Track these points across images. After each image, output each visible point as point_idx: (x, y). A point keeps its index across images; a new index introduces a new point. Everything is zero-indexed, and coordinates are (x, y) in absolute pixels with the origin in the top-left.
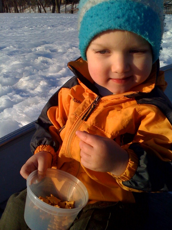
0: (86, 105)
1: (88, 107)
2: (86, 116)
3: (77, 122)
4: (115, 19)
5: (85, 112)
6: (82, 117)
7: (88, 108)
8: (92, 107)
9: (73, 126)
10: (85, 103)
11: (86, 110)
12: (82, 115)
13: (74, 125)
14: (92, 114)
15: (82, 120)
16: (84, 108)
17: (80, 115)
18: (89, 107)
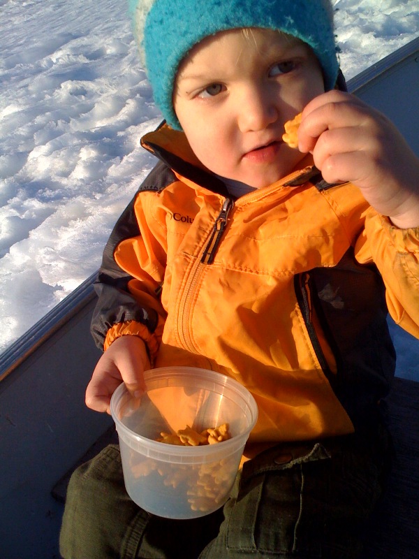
0: (204, 227)
1: (210, 229)
2: (210, 251)
3: (191, 269)
4: (212, 8)
5: (204, 243)
6: (201, 256)
7: (210, 232)
8: (219, 228)
9: (184, 281)
10: (201, 221)
11: (207, 239)
12: (199, 252)
13: (185, 277)
14: (221, 245)
15: (201, 264)
16: (201, 234)
17: (195, 254)
18: (212, 229)
